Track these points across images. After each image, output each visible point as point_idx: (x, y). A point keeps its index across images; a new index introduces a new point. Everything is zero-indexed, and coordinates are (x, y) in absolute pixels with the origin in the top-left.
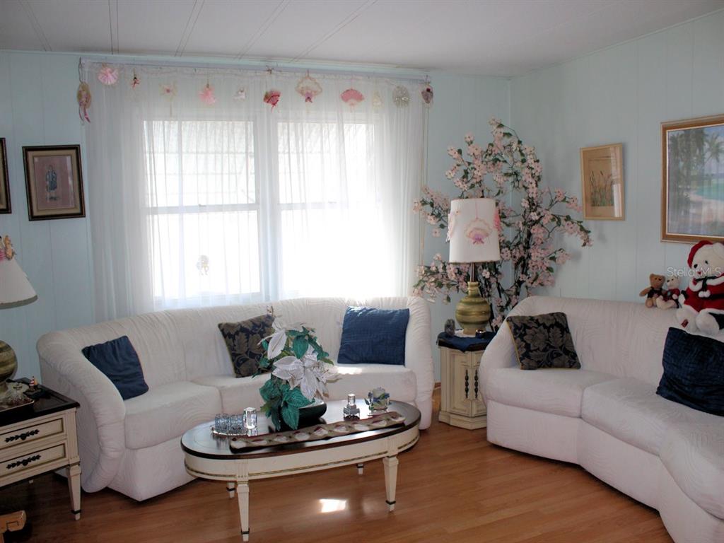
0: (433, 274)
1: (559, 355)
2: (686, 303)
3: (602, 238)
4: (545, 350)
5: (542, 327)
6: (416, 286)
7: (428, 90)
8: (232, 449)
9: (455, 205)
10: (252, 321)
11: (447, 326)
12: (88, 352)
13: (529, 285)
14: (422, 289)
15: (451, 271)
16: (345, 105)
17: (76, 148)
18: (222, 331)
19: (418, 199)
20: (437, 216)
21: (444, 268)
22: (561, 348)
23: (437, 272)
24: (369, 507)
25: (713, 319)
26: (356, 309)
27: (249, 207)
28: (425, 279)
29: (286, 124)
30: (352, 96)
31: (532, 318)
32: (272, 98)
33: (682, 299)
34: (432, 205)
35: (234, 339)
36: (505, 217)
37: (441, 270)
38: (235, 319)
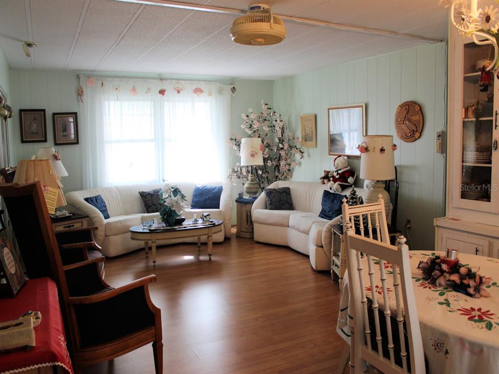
0: (236, 172)
1: (284, 204)
2: (332, 180)
3: (309, 155)
4: (279, 202)
5: (278, 193)
6: (228, 178)
7: (234, 88)
8: (150, 230)
9: (243, 141)
10: (154, 191)
11: (240, 194)
12: (87, 200)
13: (280, 178)
14: (231, 179)
15: (244, 170)
16: (195, 95)
17: (76, 114)
18: (140, 194)
19: (229, 138)
20: (238, 146)
21: (241, 169)
22: (286, 201)
23: (238, 171)
24: (202, 258)
25: (339, 186)
26: (199, 186)
27: (152, 140)
28: (232, 174)
29: (168, 103)
30: (198, 91)
31: (274, 189)
32: (162, 92)
33: (331, 179)
34: (236, 140)
35: (146, 198)
36: (270, 146)
37: (239, 171)
38: (146, 190)
